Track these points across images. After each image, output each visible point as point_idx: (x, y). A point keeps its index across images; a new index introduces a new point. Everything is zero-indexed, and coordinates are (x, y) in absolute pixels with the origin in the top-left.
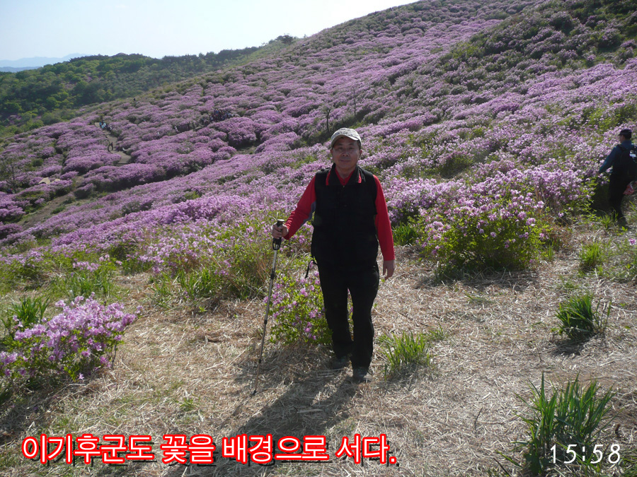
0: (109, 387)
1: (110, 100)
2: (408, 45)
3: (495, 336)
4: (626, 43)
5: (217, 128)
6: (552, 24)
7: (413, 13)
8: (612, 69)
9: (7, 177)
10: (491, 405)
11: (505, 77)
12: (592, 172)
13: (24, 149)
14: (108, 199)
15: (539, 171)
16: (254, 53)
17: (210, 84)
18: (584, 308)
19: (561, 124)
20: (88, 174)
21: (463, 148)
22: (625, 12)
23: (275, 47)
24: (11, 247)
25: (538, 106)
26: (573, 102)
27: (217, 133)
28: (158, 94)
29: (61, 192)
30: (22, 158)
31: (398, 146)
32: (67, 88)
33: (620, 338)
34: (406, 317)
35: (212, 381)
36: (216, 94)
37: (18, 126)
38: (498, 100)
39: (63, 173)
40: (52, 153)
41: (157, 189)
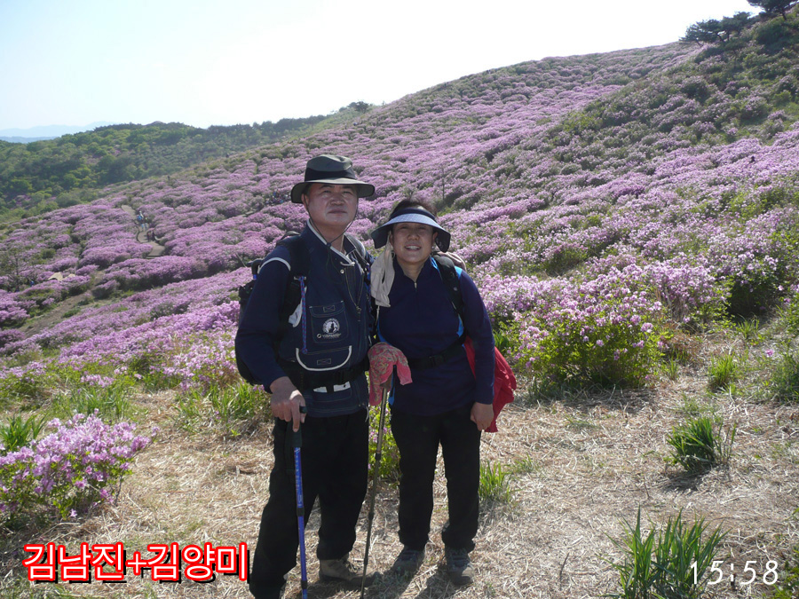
0: (109, 528)
1: (142, 178)
2: (510, 115)
3: (596, 468)
4: (774, 114)
5: (272, 214)
6: (683, 91)
7: (515, 76)
8: (758, 145)
9: (9, 271)
10: (582, 551)
11: (628, 154)
12: (730, 269)
13: (33, 237)
14: (134, 300)
15: (662, 267)
16: (321, 122)
17: (266, 159)
18: (703, 433)
19: (694, 211)
20: (110, 268)
21: (575, 240)
22: (772, 77)
23: (347, 116)
24: (10, 358)
25: (668, 189)
26: (710, 185)
27: (272, 219)
28: (200, 171)
29: (76, 291)
30: (29, 248)
31: (495, 236)
32: (89, 162)
33: (748, 470)
34: (489, 444)
35: (240, 522)
36: (273, 171)
37: (27, 209)
38: (620, 181)
39: (80, 267)
40: (67, 242)
41: (196, 288)
